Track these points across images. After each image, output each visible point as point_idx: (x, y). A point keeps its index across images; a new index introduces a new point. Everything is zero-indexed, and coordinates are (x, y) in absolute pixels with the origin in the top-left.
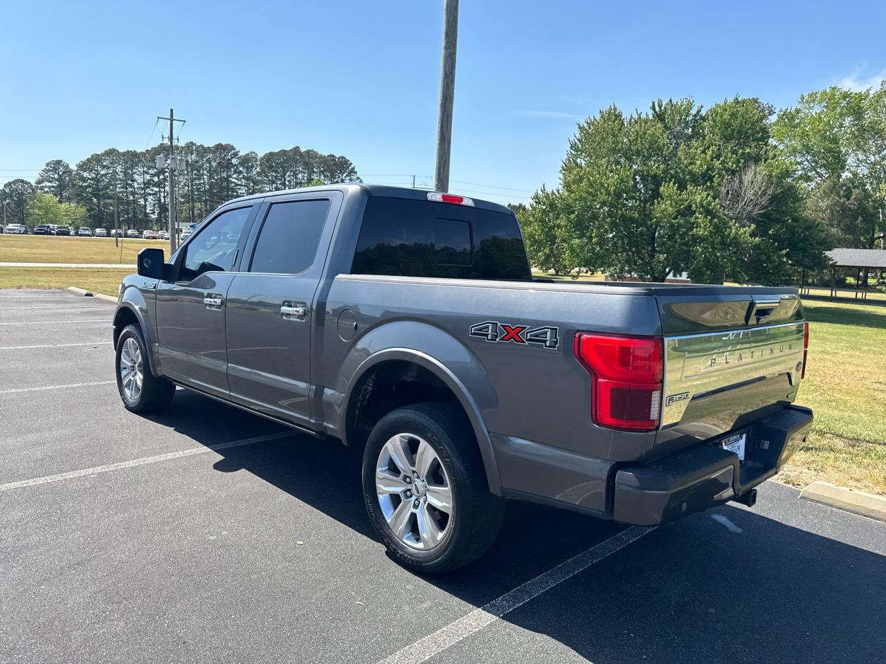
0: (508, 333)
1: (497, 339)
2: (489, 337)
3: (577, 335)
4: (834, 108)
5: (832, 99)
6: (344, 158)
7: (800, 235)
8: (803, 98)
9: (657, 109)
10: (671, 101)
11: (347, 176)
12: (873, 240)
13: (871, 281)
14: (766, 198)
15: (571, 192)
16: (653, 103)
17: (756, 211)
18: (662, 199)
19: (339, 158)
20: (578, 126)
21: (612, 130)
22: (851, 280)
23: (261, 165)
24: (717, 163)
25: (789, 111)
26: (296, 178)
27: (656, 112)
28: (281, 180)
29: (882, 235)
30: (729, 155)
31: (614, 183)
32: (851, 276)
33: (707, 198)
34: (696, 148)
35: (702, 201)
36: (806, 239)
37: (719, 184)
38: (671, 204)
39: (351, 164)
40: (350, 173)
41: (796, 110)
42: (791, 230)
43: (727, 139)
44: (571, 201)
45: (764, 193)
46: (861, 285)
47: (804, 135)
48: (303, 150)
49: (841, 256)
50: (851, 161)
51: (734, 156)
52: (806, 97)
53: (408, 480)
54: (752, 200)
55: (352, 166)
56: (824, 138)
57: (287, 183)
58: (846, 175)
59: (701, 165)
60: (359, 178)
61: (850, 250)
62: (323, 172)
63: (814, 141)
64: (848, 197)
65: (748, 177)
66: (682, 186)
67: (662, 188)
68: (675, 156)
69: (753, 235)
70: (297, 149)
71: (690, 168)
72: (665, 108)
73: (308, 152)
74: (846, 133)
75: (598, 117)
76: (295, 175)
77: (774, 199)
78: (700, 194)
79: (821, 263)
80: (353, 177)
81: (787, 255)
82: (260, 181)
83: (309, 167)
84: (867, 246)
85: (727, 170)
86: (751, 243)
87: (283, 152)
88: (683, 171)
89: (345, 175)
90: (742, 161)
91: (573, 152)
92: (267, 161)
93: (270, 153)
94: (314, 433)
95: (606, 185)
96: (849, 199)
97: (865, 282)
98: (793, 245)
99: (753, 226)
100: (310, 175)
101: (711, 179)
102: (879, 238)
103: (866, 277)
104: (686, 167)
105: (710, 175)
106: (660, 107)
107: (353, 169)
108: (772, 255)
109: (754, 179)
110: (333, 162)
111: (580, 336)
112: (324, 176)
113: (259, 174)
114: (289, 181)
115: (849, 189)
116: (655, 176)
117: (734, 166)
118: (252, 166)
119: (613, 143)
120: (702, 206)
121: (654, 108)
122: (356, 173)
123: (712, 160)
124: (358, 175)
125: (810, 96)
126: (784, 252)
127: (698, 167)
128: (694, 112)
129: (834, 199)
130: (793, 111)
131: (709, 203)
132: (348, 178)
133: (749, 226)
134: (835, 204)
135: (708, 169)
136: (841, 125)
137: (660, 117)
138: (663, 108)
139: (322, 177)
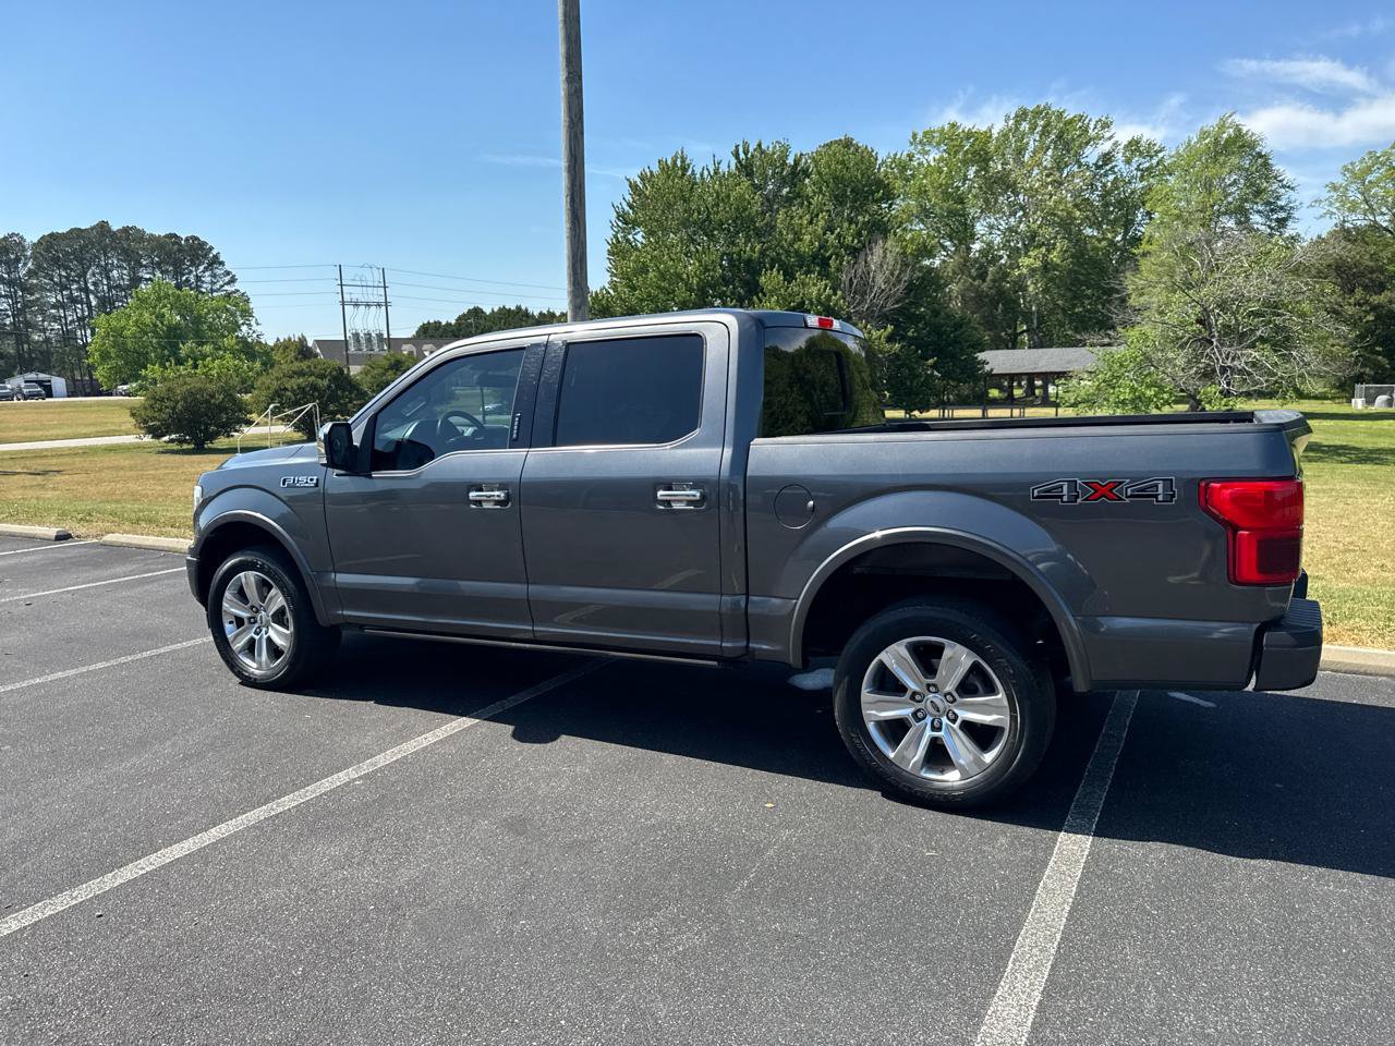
0: (1096, 491)
1: (1079, 500)
2: (1065, 499)
3: (1203, 484)
4: (956, 153)
5: (951, 139)
6: (196, 238)
7: (948, 336)
8: (914, 136)
9: (742, 156)
10: (759, 145)
11: (206, 269)
12: (1016, 335)
13: (1018, 393)
14: (902, 286)
15: (633, 288)
16: (737, 147)
17: (890, 306)
18: (765, 295)
19: (187, 240)
20: (628, 183)
21: (682, 191)
22: (994, 393)
23: (35, 259)
24: (831, 237)
25: (898, 156)
26: (108, 278)
27: (740, 162)
28: (78, 282)
29: (1025, 328)
30: (846, 225)
31: (695, 273)
32: (996, 388)
33: (825, 289)
34: (801, 218)
35: (819, 295)
36: (956, 342)
37: (838, 270)
38: (778, 301)
39: (211, 248)
40: (210, 265)
41: (908, 155)
42: (937, 330)
43: (839, 200)
44: (634, 302)
45: (899, 280)
46: (1006, 399)
47: (922, 192)
48: (115, 227)
49: (998, 361)
50: (980, 228)
51: (853, 226)
52: (920, 136)
53: (918, 697)
54: (883, 291)
55: (214, 252)
56: (947, 196)
57: (92, 288)
58: (976, 246)
59: (811, 243)
60: (228, 273)
61: (1000, 351)
62: (159, 264)
63: (934, 199)
64: (982, 276)
65: (875, 257)
66: (789, 276)
67: (763, 280)
68: (773, 228)
69: (890, 339)
70: (103, 226)
71: (796, 246)
72: (752, 156)
73: (126, 230)
74: (970, 188)
75: (656, 169)
76: (106, 272)
77: (910, 288)
78: (815, 285)
79: (972, 371)
80: (218, 272)
81: (934, 366)
82: (36, 285)
83: (131, 259)
84: (1010, 345)
85: (847, 248)
86: (888, 352)
87: (76, 233)
88: (788, 252)
89: (201, 268)
90: (864, 233)
91: (620, 224)
92: (47, 250)
93: (51, 235)
94: (715, 663)
95: (685, 276)
96: (984, 281)
97: (1011, 395)
98: (939, 352)
99: (890, 328)
100: (133, 270)
101: (825, 263)
102: (1022, 332)
103: (1011, 387)
104: (791, 245)
105: (823, 256)
106: (746, 153)
107: (216, 257)
108: (916, 366)
109: (882, 259)
110: (176, 247)
111: (1207, 485)
112: (162, 272)
113: (31, 273)
114: (94, 284)
115: (982, 266)
116: (749, 261)
117: (856, 241)
118: (18, 260)
119: (685, 211)
120: (819, 302)
121: (736, 155)
122: (222, 263)
123: (825, 234)
124: (227, 267)
125: (925, 134)
126: (931, 361)
127: (806, 244)
128: (790, 161)
129: (966, 281)
130: (904, 157)
131: (829, 298)
132: (207, 274)
133: (885, 328)
134: (967, 289)
135: (820, 248)
136: (965, 179)
137: (746, 168)
138: (749, 156)
139: (158, 274)
